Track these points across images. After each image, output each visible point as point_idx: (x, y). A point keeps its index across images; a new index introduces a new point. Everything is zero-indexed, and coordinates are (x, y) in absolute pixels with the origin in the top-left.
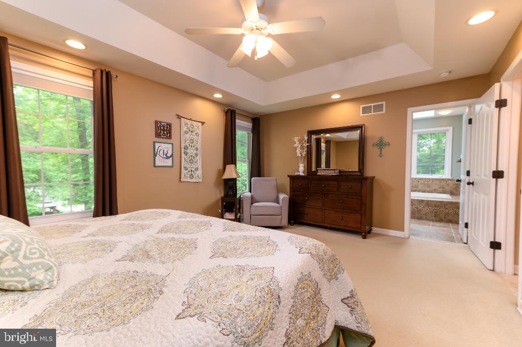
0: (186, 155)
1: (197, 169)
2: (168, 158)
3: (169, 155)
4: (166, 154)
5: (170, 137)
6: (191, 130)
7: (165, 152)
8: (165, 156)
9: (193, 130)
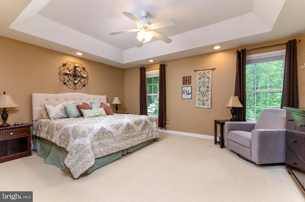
0: (200, 91)
1: (207, 100)
2: (189, 94)
3: (189, 93)
4: (188, 93)
5: (190, 83)
6: (203, 76)
7: (187, 91)
8: (187, 94)
9: (205, 76)
